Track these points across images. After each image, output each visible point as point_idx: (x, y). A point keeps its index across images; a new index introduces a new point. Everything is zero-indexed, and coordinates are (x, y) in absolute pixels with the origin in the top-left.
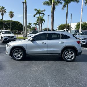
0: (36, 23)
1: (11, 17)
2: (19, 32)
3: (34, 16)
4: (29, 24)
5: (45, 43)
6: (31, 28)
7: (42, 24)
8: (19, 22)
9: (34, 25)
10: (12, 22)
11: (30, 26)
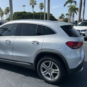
0: (68, 13)
1: (41, 9)
3: (65, 5)
9: (66, 16)
11: (62, 18)
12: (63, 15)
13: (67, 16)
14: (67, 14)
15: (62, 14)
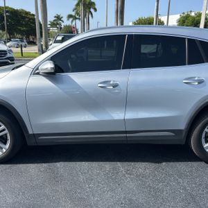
0: (73, 14)
2: (31, 40)
4: (55, 17)
5: (115, 86)
6: (61, 28)
7: (90, 16)
8: (28, 13)
9: (68, 20)
10: (7, 12)
11: (58, 24)
12: (58, 18)
13: (71, 19)
14: (70, 16)
15: (55, 15)
